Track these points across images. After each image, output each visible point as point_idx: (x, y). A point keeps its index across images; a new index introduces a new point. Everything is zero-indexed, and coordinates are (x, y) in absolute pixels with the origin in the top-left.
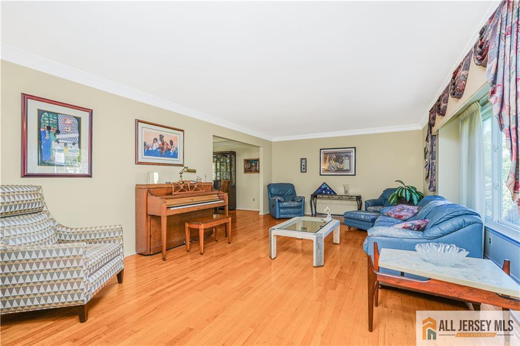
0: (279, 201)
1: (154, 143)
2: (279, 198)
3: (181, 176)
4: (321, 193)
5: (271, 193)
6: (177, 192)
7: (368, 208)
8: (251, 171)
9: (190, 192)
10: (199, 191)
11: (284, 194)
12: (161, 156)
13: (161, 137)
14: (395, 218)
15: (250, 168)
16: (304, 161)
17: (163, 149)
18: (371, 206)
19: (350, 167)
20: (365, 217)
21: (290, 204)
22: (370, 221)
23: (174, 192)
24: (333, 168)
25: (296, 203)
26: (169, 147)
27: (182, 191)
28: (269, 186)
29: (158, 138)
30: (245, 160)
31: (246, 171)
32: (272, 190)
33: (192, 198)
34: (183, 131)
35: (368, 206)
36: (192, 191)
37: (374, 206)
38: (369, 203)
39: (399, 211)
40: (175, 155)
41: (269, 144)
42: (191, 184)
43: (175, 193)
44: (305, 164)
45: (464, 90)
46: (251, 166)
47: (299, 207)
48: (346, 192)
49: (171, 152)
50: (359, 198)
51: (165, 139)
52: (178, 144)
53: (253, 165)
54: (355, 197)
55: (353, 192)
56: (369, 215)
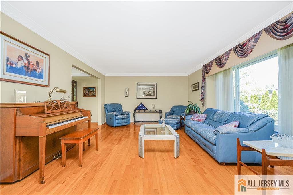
0: (115, 115)
1: (19, 60)
2: (115, 113)
3: (50, 96)
4: (140, 109)
5: (107, 110)
6: (49, 111)
7: (168, 116)
8: (89, 95)
9: (61, 110)
10: (67, 110)
11: (116, 110)
12: (27, 75)
13: (27, 56)
14: (197, 121)
15: (88, 93)
16: (127, 89)
17: (29, 69)
18: (169, 115)
19: (154, 94)
20: (172, 122)
21: (122, 117)
22: (175, 124)
23: (47, 110)
24: (144, 94)
25: (126, 116)
26: (36, 67)
27: (54, 109)
28: (106, 105)
29: (24, 57)
30: (84, 88)
31: (85, 95)
32: (108, 108)
33: (63, 116)
34: (49, 55)
35: (167, 115)
36: (63, 110)
37: (170, 115)
38: (167, 113)
39: (198, 117)
40: (41, 76)
41: (104, 77)
42: (61, 103)
43: (49, 112)
44: (128, 91)
45: (250, 53)
46: (89, 92)
47: (127, 118)
48: (154, 108)
49: (37, 72)
50: (160, 111)
51: (31, 59)
52: (44, 66)
53: (91, 91)
54: (158, 111)
55: (157, 108)
56: (174, 121)
